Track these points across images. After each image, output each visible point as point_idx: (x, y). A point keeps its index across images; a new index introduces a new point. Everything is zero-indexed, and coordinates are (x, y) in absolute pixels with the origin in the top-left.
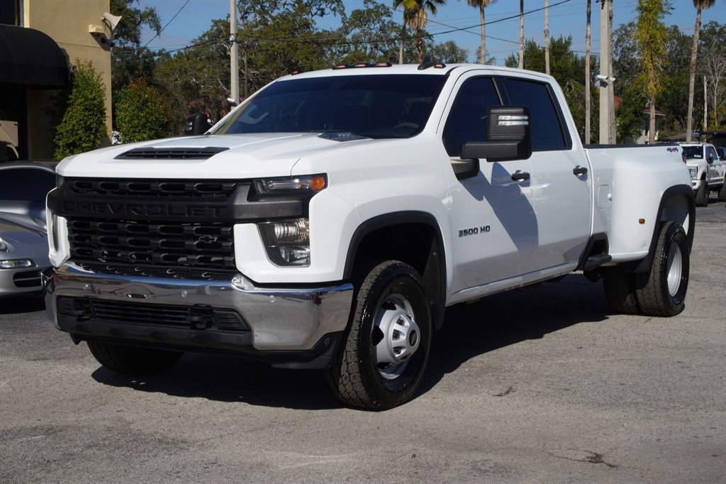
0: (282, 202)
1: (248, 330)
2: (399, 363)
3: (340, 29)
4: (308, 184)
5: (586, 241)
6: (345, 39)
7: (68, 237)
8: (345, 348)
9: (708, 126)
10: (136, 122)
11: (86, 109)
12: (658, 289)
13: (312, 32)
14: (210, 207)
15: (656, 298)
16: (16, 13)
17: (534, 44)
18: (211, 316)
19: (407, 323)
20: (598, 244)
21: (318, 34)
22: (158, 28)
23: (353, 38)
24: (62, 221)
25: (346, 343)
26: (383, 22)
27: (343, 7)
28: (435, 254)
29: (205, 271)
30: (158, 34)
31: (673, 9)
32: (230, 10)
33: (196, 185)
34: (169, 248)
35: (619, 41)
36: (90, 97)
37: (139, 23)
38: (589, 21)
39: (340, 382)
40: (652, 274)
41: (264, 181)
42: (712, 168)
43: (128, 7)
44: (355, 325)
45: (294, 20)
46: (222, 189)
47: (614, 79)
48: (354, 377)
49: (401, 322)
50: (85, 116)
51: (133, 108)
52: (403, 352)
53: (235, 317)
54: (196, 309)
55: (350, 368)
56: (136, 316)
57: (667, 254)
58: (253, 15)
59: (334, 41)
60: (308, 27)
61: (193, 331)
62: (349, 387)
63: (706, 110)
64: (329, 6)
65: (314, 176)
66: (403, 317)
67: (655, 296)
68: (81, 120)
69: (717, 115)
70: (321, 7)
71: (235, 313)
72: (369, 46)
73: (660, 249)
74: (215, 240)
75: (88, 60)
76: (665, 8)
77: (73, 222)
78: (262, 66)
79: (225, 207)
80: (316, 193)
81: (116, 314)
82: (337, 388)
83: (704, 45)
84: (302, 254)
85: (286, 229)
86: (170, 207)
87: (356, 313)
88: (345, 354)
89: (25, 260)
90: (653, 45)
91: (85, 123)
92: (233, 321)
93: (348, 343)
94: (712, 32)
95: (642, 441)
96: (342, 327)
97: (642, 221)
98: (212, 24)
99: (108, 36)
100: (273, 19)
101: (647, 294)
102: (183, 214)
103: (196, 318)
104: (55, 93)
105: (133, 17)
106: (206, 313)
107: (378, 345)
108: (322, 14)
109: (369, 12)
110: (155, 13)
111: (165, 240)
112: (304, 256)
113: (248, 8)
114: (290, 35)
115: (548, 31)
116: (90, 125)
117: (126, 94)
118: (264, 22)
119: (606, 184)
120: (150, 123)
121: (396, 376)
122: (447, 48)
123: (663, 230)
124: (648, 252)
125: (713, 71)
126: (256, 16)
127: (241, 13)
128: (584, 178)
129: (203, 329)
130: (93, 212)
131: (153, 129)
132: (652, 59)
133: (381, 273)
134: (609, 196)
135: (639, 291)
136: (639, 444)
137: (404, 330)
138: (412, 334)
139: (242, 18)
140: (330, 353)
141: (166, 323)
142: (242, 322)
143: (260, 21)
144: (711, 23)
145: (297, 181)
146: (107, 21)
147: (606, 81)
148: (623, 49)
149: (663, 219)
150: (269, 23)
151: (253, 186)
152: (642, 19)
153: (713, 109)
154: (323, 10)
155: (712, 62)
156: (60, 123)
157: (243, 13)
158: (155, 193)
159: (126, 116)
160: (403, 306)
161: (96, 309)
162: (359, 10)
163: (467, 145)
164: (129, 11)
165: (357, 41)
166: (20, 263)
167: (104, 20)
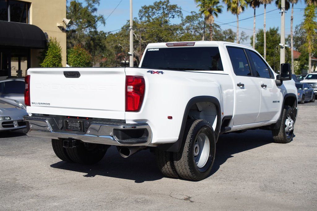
3: (181, 24)
6: (182, 28)
10: (76, 62)
11: (54, 57)
13: (169, 25)
17: (263, 30)
21: (171, 26)
22: (104, 23)
23: (186, 27)
26: (199, 21)
27: (182, 14)
30: (104, 26)
36: (55, 52)
37: (97, 21)
45: (161, 20)
50: (53, 60)
51: (75, 57)
58: (144, 18)
59: (178, 29)
60: (167, 23)
64: (176, 14)
68: (51, 62)
70: (173, 14)
72: (193, 31)
75: (55, 37)
78: (147, 39)
89: (7, 117)
90: (311, 31)
91: (53, 63)
98: (127, 22)
99: (65, 28)
100: (153, 19)
104: (42, 50)
105: (94, 19)
108: (173, 17)
109: (193, 16)
110: (103, 17)
113: (142, 15)
114: (159, 26)
115: (265, 25)
116: (55, 63)
117: (72, 51)
118: (149, 21)
120: (82, 63)
122: (228, 32)
126: (145, 18)
131: (83, 65)
132: (310, 37)
139: (140, 19)
143: (147, 20)
147: (283, 46)
150: (151, 21)
152: (306, 20)
154: (174, 16)
156: (42, 62)
157: (140, 17)
159: (72, 60)
162: (189, 16)
164: (92, 16)
165: (188, 29)
166: (5, 118)
167: (64, 21)
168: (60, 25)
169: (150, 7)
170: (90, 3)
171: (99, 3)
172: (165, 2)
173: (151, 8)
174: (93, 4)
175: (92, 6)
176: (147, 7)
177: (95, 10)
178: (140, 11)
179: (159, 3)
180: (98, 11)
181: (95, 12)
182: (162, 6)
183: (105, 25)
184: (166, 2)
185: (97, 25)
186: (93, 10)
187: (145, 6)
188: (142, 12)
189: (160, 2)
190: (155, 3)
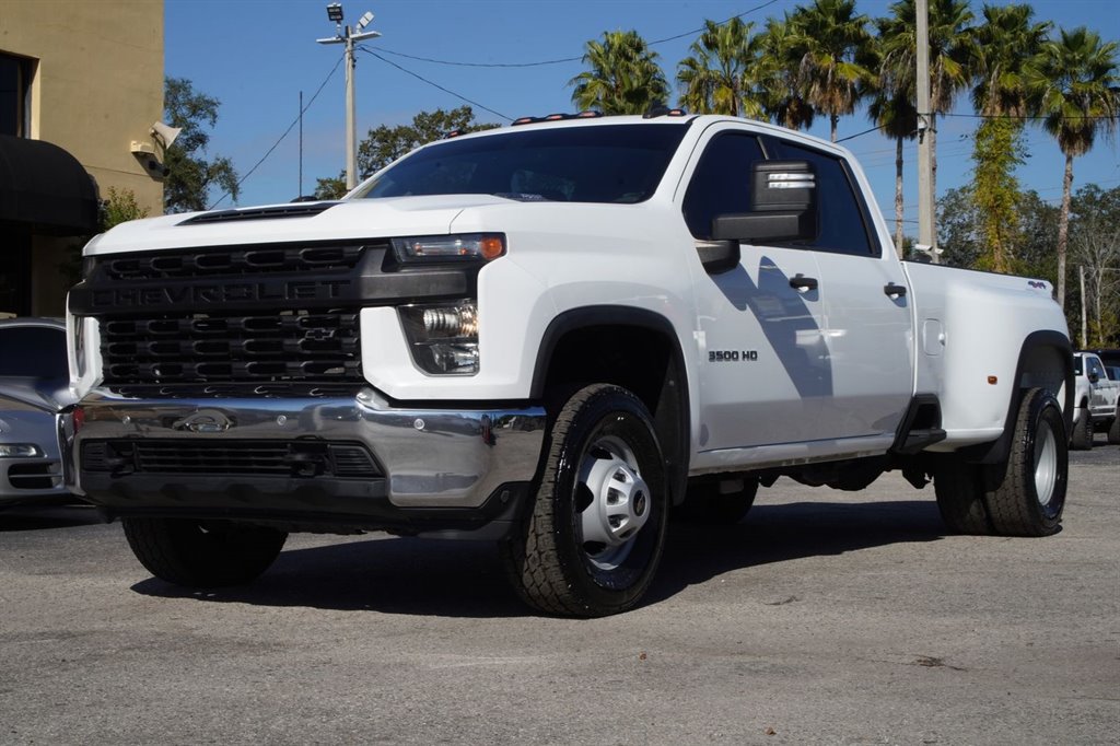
0: (435, 273)
1: (381, 474)
2: (617, 544)
4: (477, 246)
5: (906, 404)
7: (101, 348)
8: (532, 511)
9: (1088, 343)
12: (1021, 491)
14: (325, 283)
15: (1018, 505)
16: (19, 120)
18: (323, 455)
19: (630, 479)
20: (925, 411)
22: (234, 190)
24: (91, 325)
25: (534, 504)
28: (672, 383)
29: (316, 386)
31: (1028, 156)
32: (346, 163)
33: (302, 252)
34: (259, 353)
35: (947, 214)
37: (206, 180)
38: (900, 174)
39: (525, 568)
40: (1010, 467)
41: (407, 243)
42: (1097, 392)
43: (189, 157)
44: (549, 475)
46: (344, 255)
47: (941, 251)
48: (547, 558)
49: (620, 477)
52: (623, 523)
53: (361, 455)
54: (300, 444)
55: (540, 543)
56: (206, 462)
57: (1033, 437)
61: (295, 480)
62: (539, 577)
63: (1084, 318)
65: (485, 236)
66: (623, 470)
67: (1016, 502)
69: (1102, 327)
71: (361, 448)
73: (1022, 426)
74: (331, 336)
75: (129, 191)
76: (1016, 155)
77: (110, 323)
79: (348, 282)
80: (488, 262)
81: (173, 462)
82: (521, 577)
83: (1079, 221)
84: (466, 359)
85: (441, 318)
86: (262, 287)
87: (550, 457)
88: (532, 521)
89: (27, 446)
90: (999, 211)
92: (357, 461)
93: (538, 503)
94: (1090, 199)
95: (1003, 646)
96: (529, 476)
97: (993, 380)
98: (317, 185)
99: (160, 159)
101: (1002, 500)
102: (280, 296)
103: (299, 457)
105: (196, 171)
106: (316, 448)
107: (584, 513)
110: (229, 166)
111: (252, 340)
112: (469, 362)
113: (373, 163)
119: (936, 319)
121: (613, 567)
123: (1026, 398)
124: (1003, 429)
125: (1094, 259)
127: (361, 169)
128: (901, 302)
129: (312, 477)
130: (140, 303)
132: (998, 233)
133: (589, 398)
134: (941, 337)
135: (990, 495)
136: (999, 648)
137: (625, 489)
138: (637, 498)
140: (509, 515)
141: (252, 471)
142: (372, 462)
144: (1089, 186)
145: (458, 243)
146: (158, 136)
147: (929, 253)
148: (953, 226)
149: (1024, 384)
151: (390, 251)
152: (981, 173)
153: (1095, 317)
155: (1092, 245)
157: (365, 170)
158: (239, 268)
160: (623, 457)
161: (142, 457)
163: (721, 219)
164: (189, 162)
166: (19, 451)
167: (155, 134)
168: (142, 147)
169: (401, 132)
170: (179, 113)
171: (215, 116)
172: (455, 114)
173: (403, 136)
174: (192, 119)
175: (189, 128)
176: (389, 131)
177: (201, 139)
178: (365, 149)
179: (434, 116)
180: (208, 144)
181: (199, 149)
182: (446, 128)
183: (238, 196)
184: (459, 115)
185: (205, 198)
186: (191, 142)
187: (384, 128)
188: (371, 149)
189: (439, 116)
190: (419, 120)
